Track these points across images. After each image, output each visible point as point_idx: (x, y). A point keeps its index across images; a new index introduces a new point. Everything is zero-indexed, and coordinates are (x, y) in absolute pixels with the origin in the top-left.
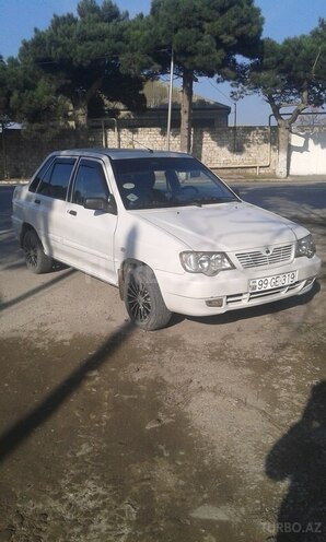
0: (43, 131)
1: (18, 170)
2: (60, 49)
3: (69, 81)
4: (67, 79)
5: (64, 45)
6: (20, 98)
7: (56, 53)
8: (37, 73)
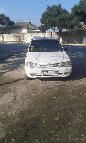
0: (73, 31)
1: (68, 41)
2: (80, 9)
3: (83, 18)
4: (82, 17)
5: (81, 8)
6: (68, 23)
7: (79, 10)
8: (74, 16)
